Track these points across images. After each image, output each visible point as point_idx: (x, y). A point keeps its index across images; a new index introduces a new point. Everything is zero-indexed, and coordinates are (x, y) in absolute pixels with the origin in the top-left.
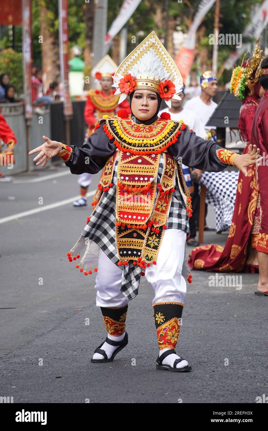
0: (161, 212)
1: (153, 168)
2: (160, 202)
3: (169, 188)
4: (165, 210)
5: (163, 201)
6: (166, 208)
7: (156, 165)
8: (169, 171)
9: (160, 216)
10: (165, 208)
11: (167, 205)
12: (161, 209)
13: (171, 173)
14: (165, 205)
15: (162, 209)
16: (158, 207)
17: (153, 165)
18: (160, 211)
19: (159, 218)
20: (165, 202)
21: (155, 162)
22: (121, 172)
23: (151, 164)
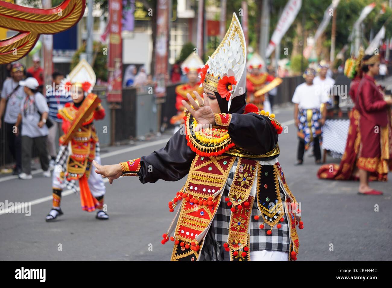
0: (240, 231)
1: (222, 179)
2: (235, 220)
3: (240, 202)
4: (244, 228)
5: (240, 218)
6: (245, 226)
7: (226, 175)
8: (242, 181)
9: (239, 236)
10: (243, 225)
11: (246, 222)
12: (238, 228)
13: (247, 183)
14: (243, 221)
15: (240, 227)
16: (235, 225)
17: (222, 174)
18: (238, 230)
19: (238, 239)
20: (242, 218)
21: (225, 171)
22: (192, 180)
23: (220, 174)
